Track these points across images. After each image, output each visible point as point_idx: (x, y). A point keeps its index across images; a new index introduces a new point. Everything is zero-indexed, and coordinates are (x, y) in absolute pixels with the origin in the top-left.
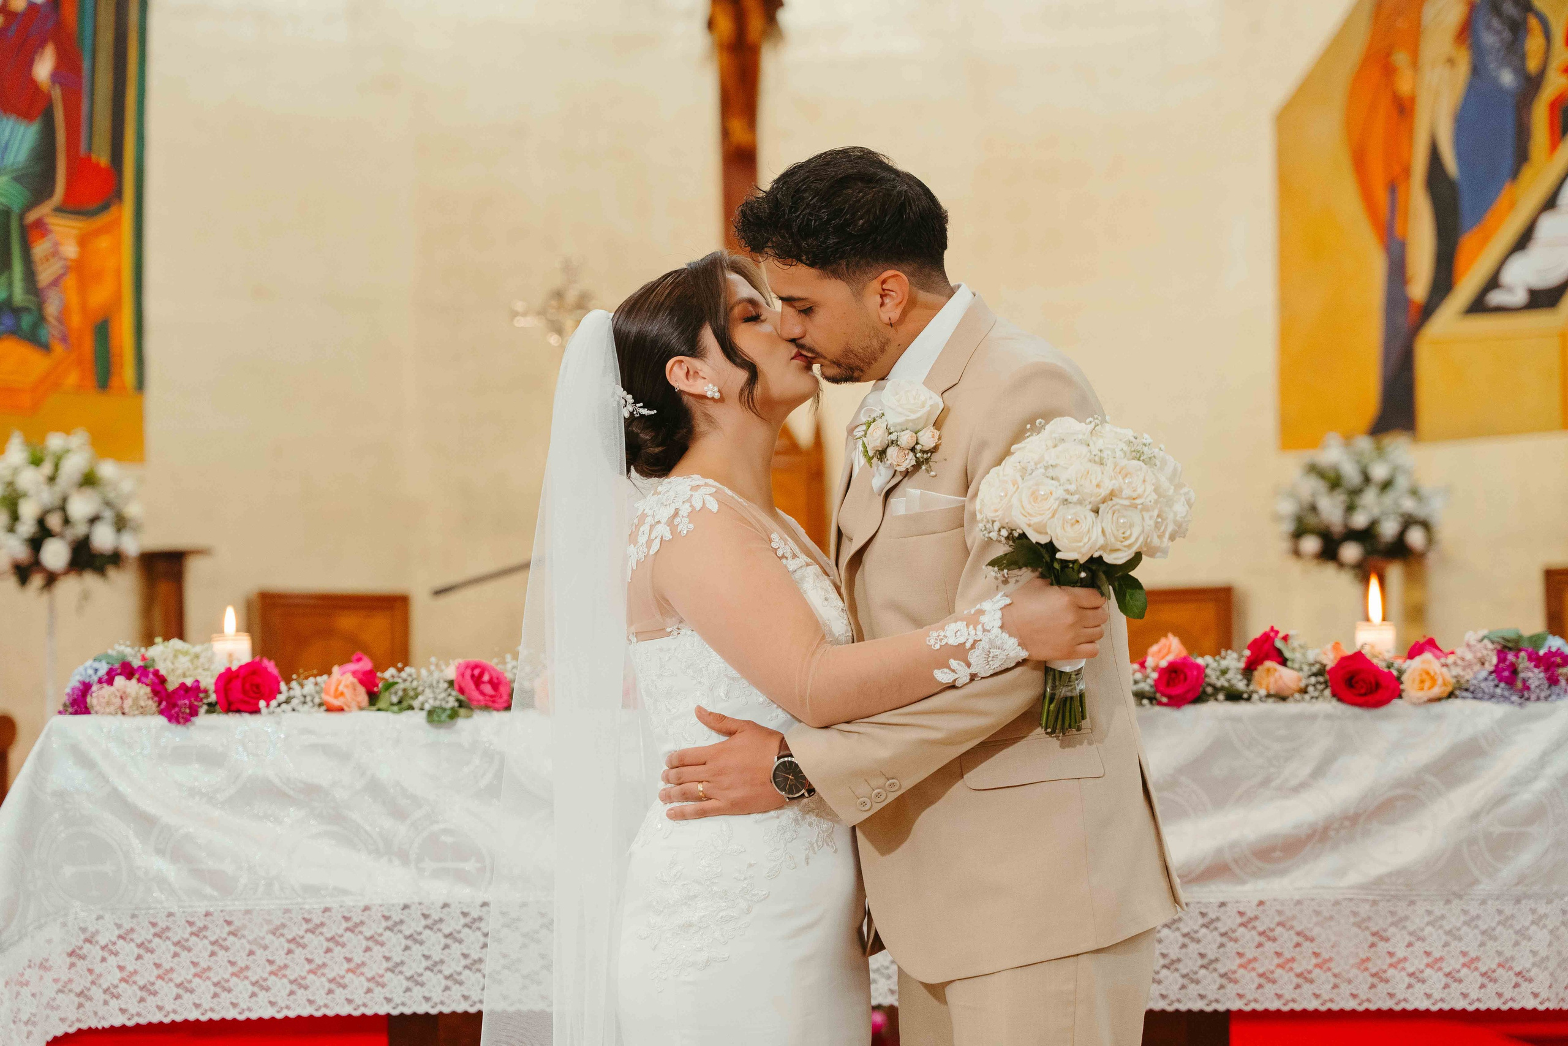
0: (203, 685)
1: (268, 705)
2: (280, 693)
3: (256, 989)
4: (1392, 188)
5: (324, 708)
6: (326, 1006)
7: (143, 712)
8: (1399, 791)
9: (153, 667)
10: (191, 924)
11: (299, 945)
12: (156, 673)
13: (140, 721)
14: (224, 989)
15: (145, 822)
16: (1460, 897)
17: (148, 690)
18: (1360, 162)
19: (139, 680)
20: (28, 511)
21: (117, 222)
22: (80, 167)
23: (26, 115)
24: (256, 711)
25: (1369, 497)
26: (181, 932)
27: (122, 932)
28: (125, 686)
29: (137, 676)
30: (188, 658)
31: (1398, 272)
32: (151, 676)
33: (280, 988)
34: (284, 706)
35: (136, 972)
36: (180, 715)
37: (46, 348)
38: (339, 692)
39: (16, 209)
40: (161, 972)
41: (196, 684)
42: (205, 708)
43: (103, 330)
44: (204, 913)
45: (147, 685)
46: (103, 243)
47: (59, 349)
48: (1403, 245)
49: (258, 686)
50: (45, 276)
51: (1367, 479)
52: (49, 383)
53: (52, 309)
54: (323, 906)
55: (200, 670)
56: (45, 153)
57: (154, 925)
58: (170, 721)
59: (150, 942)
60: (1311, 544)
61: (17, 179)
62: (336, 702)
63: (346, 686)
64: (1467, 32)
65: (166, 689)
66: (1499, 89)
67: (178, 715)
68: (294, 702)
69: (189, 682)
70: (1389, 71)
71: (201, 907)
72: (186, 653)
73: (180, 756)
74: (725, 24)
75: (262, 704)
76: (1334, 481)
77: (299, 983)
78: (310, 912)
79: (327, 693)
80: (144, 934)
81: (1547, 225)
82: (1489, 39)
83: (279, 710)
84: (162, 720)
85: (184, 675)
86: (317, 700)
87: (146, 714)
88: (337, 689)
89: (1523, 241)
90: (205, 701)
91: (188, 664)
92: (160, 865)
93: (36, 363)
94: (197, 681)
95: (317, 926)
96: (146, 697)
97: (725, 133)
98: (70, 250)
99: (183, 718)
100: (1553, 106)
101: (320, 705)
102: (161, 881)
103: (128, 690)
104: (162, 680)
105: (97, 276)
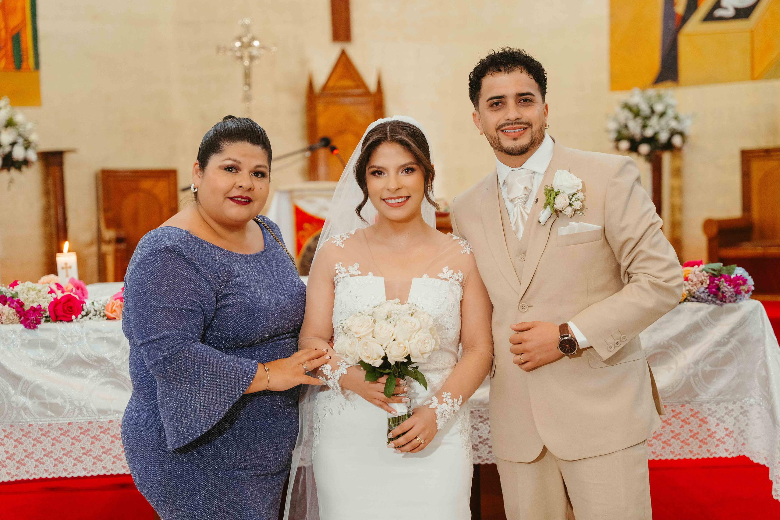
0: (43, 307)
1: (76, 317)
2: (83, 310)
3: (76, 462)
5: (105, 318)
6: (112, 470)
7: (12, 322)
8: (659, 351)
9: (17, 297)
10: (41, 430)
11: (97, 439)
12: (18, 301)
13: (11, 327)
14: (60, 462)
15: (15, 379)
16: (689, 403)
17: (14, 310)
19: (9, 306)
24: (71, 321)
25: (654, 121)
26: (36, 434)
27: (6, 434)
28: (2, 309)
29: (8, 302)
30: (35, 292)
32: (15, 303)
33: (88, 461)
34: (85, 318)
35: (14, 454)
36: (31, 324)
38: (113, 311)
40: (27, 454)
41: (39, 307)
42: (44, 319)
44: (47, 424)
45: (13, 308)
49: (71, 308)
51: (653, 112)
54: (108, 420)
55: (41, 299)
57: (22, 430)
58: (26, 327)
59: (21, 439)
60: (624, 145)
62: (112, 316)
63: (117, 307)
65: (23, 310)
67: (30, 324)
68: (90, 315)
69: (35, 305)
71: (45, 421)
72: (34, 290)
73: (32, 345)
75: (73, 317)
76: (636, 113)
77: (98, 458)
78: (102, 423)
79: (107, 311)
80: (17, 435)
83: (82, 319)
84: (22, 326)
85: (33, 302)
86: (102, 314)
87: (14, 324)
88: (112, 308)
90: (44, 316)
91: (35, 296)
92: (23, 400)
94: (39, 305)
95: (106, 430)
96: (13, 315)
99: (32, 326)
101: (103, 316)
102: (25, 409)
103: (4, 311)
104: (22, 304)
105: (14, 10)
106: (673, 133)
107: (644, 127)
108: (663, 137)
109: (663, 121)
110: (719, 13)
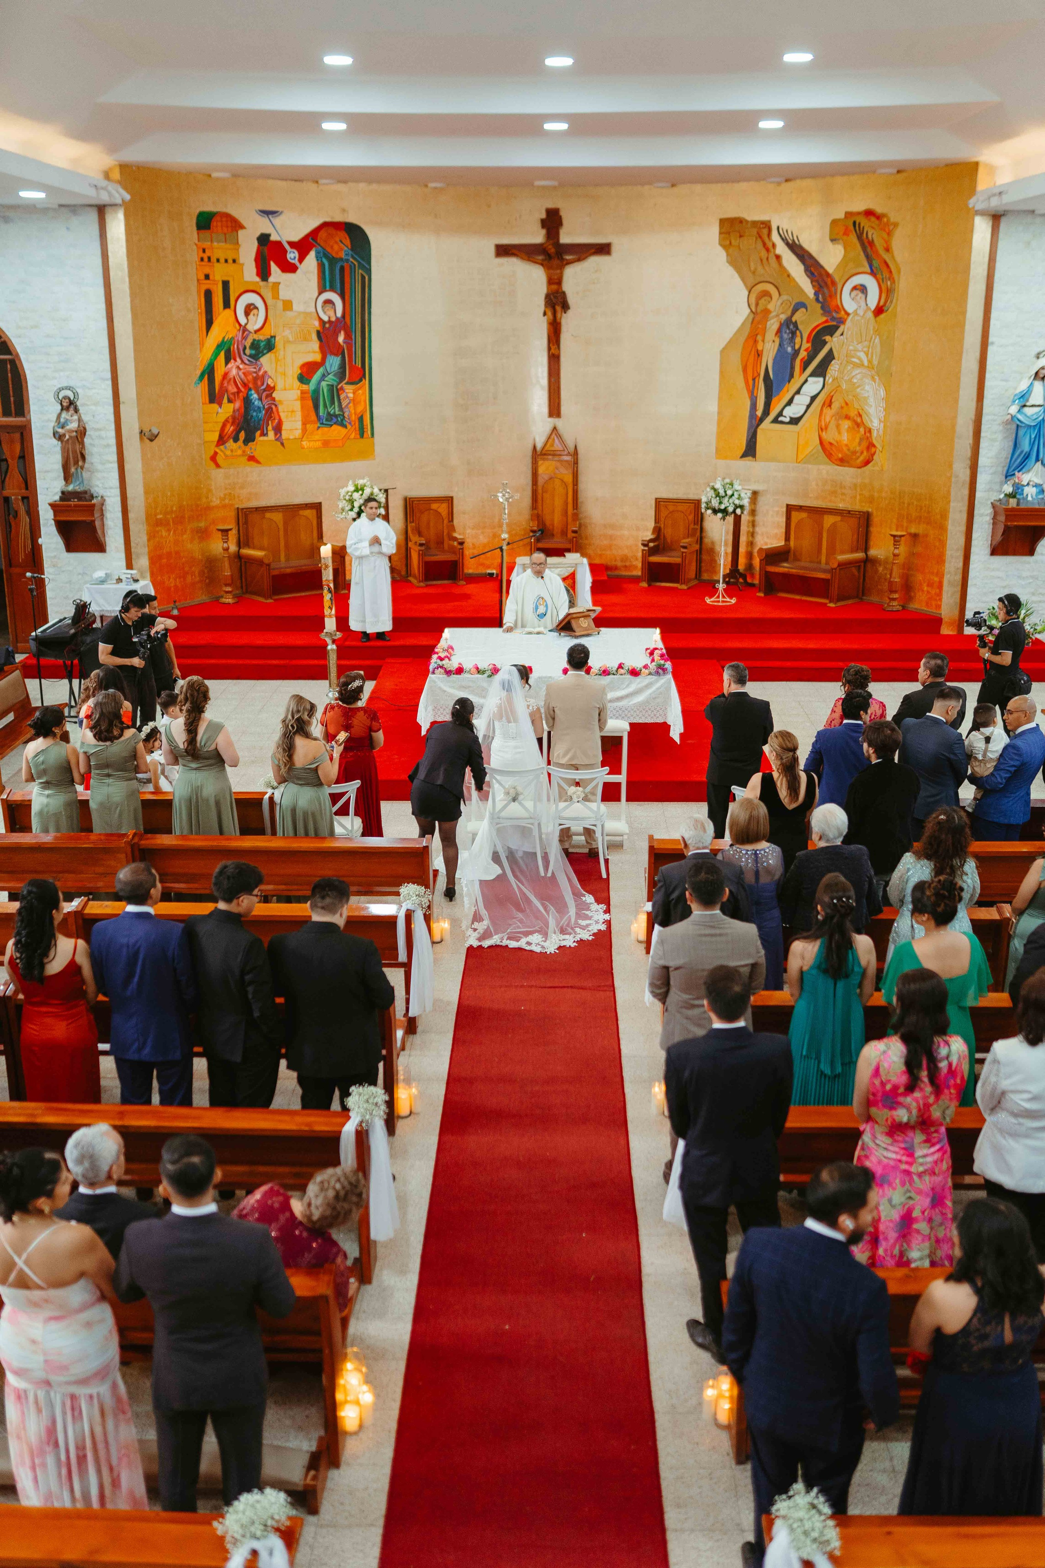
4: (754, 379)
18: (745, 370)
20: (356, 505)
21: (365, 384)
22: (353, 368)
23: (337, 355)
25: (726, 500)
31: (754, 407)
37: (346, 427)
39: (335, 384)
43: (361, 419)
46: (360, 391)
47: (349, 427)
48: (756, 398)
50: (344, 405)
51: (726, 495)
52: (347, 437)
53: (346, 415)
56: (343, 366)
60: (708, 512)
61: (334, 375)
64: (779, 332)
66: (787, 352)
70: (756, 341)
74: (549, 313)
81: (797, 397)
82: (785, 336)
89: (790, 402)
93: (343, 431)
97: (549, 349)
98: (351, 395)
100: (802, 360)
105: (359, 402)
106: (736, 507)
107: (720, 503)
108: (731, 509)
109: (731, 501)
110: (781, 419)
